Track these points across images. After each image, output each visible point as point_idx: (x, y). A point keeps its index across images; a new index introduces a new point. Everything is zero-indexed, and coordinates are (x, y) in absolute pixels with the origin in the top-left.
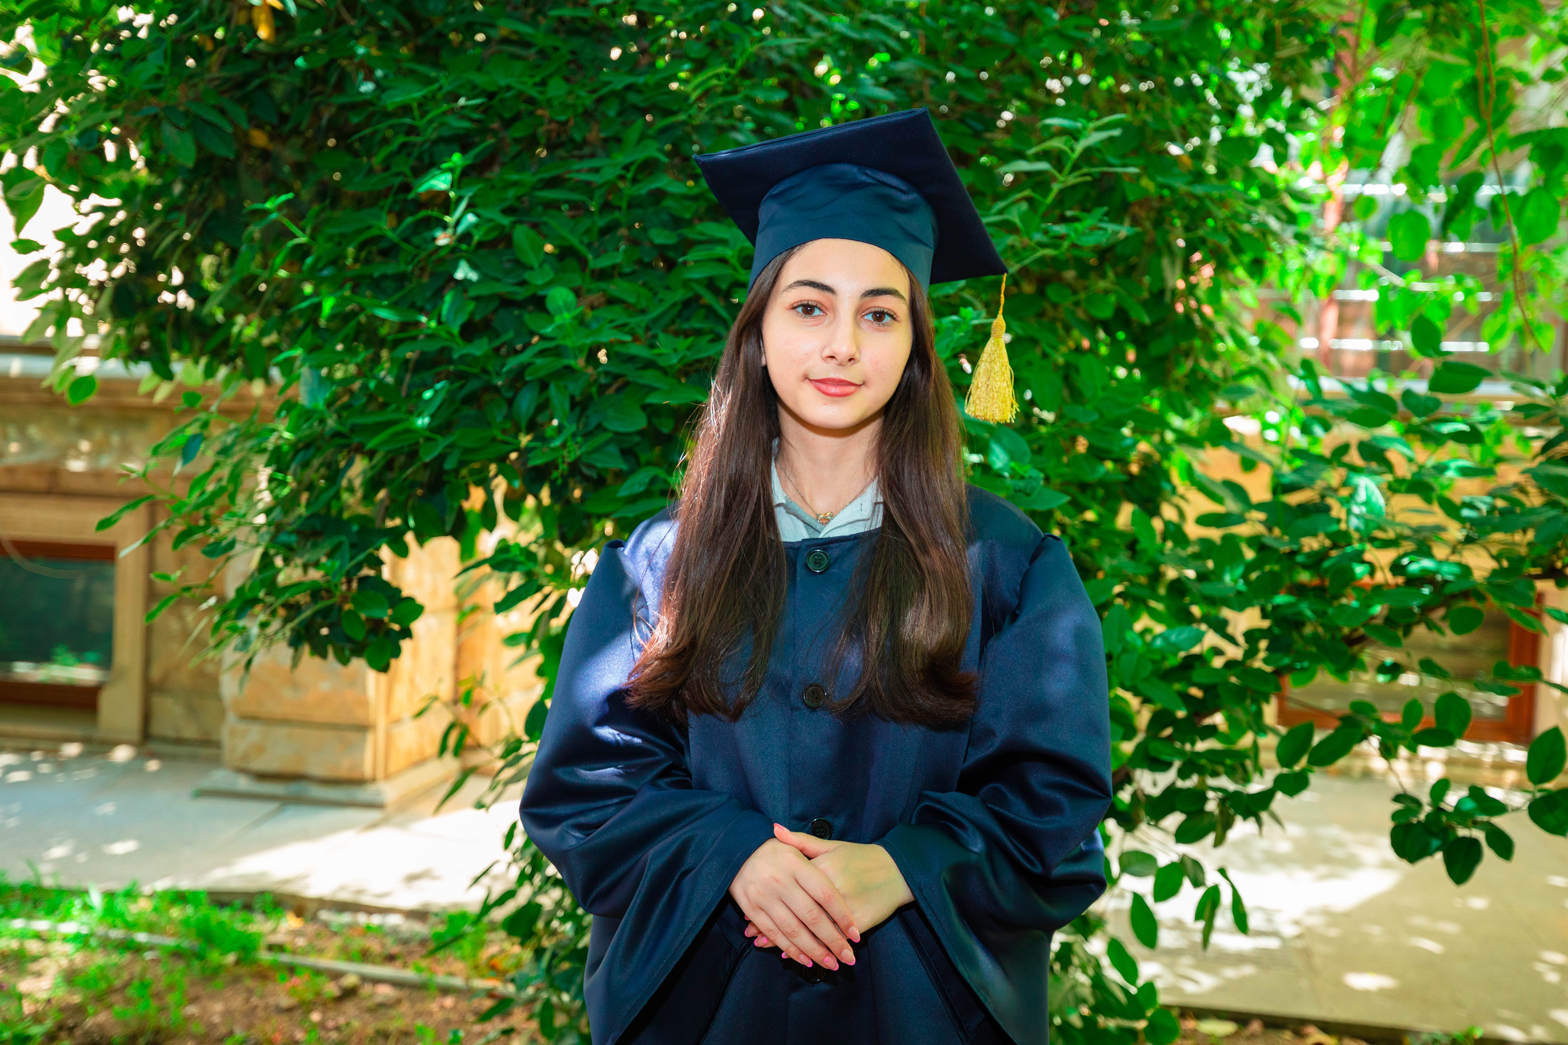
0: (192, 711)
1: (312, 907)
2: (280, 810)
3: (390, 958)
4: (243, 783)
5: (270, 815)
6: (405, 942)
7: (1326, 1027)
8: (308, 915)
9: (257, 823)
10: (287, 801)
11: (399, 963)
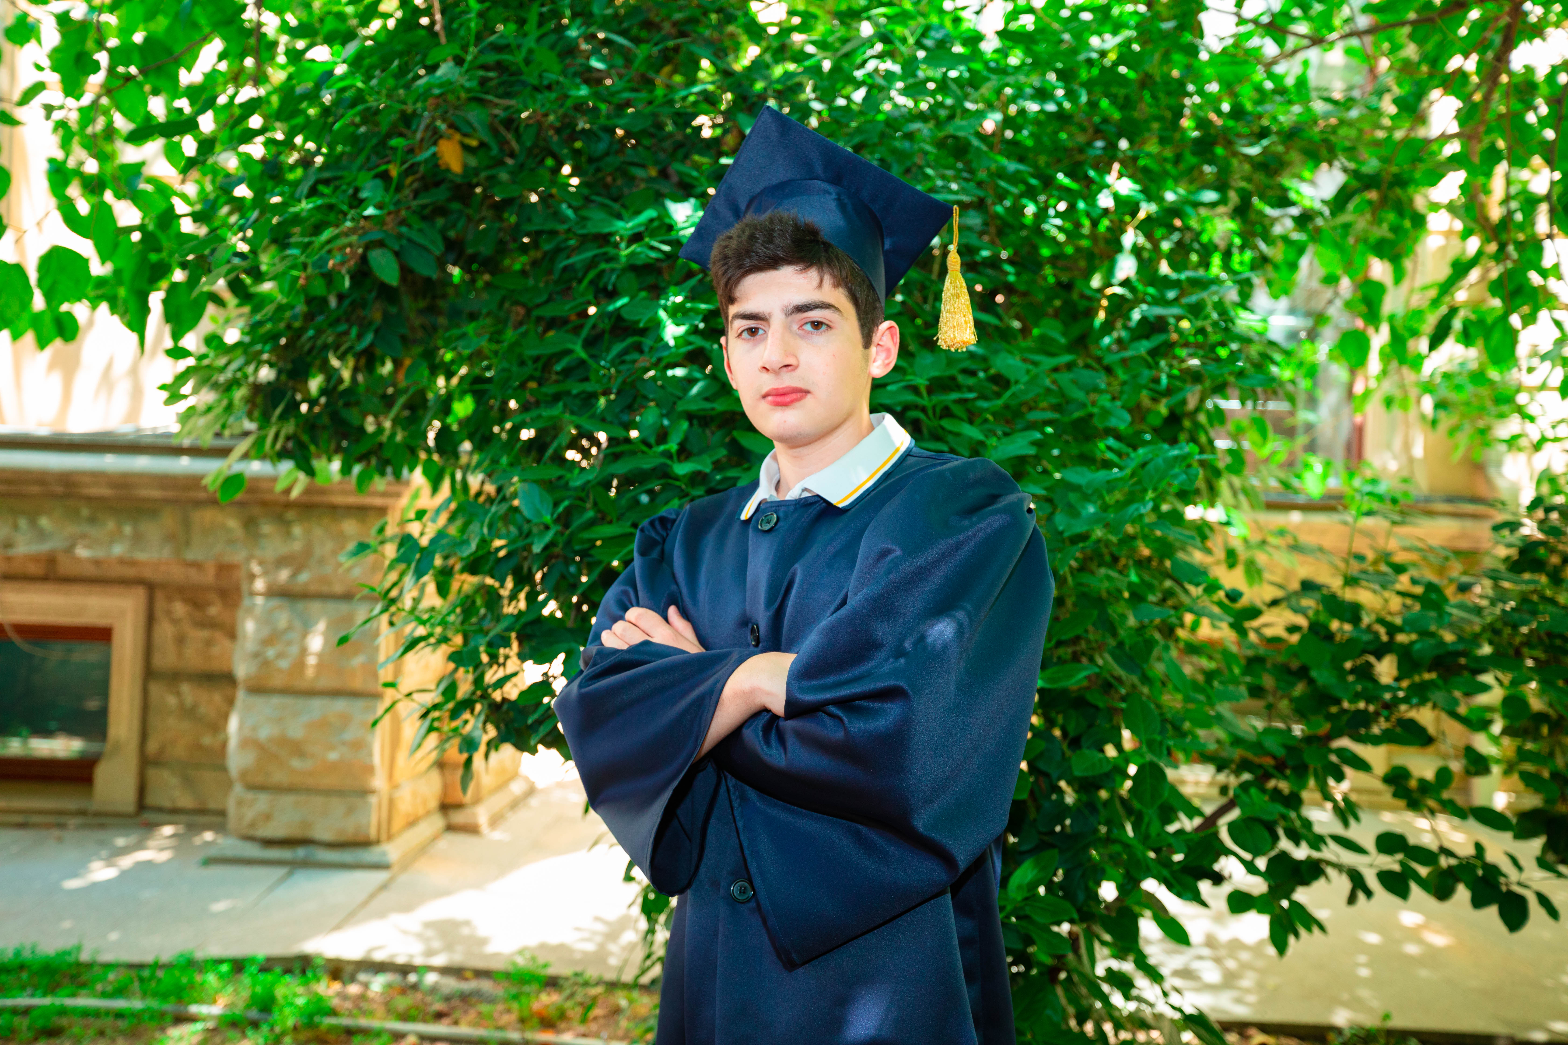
0: (188, 782)
1: (349, 969)
2: (290, 874)
3: (439, 1016)
4: (253, 851)
5: (282, 880)
6: (448, 999)
7: (1265, 1028)
8: (346, 977)
9: (271, 888)
10: (295, 865)
11: (446, 1021)
